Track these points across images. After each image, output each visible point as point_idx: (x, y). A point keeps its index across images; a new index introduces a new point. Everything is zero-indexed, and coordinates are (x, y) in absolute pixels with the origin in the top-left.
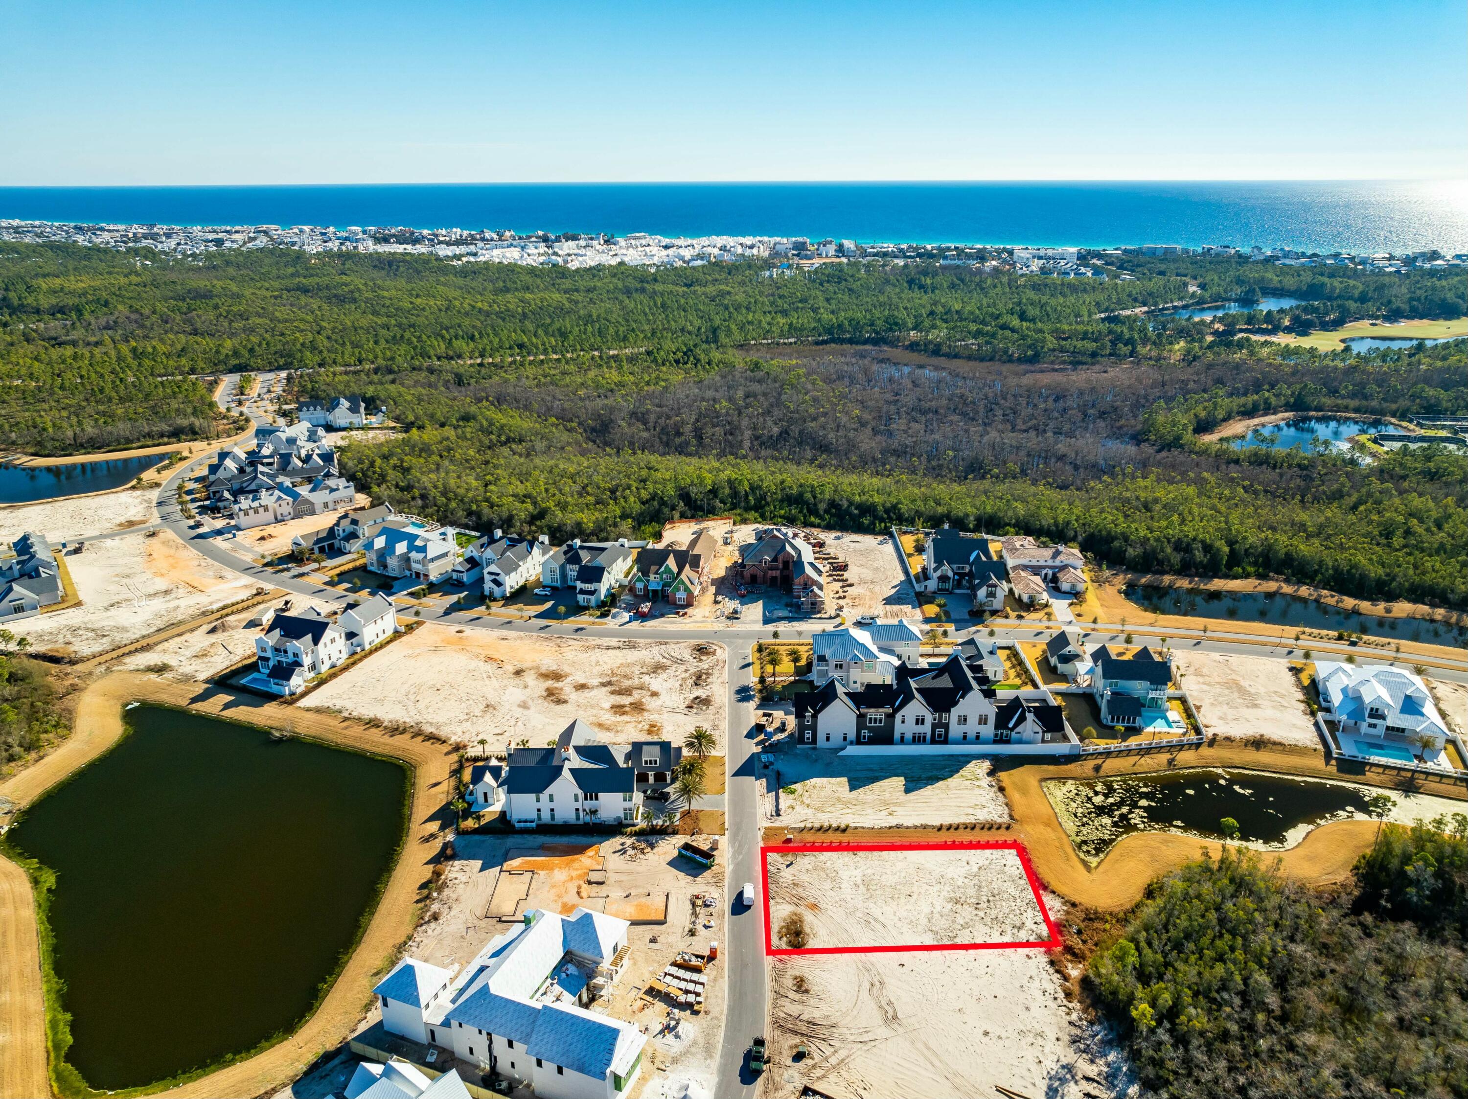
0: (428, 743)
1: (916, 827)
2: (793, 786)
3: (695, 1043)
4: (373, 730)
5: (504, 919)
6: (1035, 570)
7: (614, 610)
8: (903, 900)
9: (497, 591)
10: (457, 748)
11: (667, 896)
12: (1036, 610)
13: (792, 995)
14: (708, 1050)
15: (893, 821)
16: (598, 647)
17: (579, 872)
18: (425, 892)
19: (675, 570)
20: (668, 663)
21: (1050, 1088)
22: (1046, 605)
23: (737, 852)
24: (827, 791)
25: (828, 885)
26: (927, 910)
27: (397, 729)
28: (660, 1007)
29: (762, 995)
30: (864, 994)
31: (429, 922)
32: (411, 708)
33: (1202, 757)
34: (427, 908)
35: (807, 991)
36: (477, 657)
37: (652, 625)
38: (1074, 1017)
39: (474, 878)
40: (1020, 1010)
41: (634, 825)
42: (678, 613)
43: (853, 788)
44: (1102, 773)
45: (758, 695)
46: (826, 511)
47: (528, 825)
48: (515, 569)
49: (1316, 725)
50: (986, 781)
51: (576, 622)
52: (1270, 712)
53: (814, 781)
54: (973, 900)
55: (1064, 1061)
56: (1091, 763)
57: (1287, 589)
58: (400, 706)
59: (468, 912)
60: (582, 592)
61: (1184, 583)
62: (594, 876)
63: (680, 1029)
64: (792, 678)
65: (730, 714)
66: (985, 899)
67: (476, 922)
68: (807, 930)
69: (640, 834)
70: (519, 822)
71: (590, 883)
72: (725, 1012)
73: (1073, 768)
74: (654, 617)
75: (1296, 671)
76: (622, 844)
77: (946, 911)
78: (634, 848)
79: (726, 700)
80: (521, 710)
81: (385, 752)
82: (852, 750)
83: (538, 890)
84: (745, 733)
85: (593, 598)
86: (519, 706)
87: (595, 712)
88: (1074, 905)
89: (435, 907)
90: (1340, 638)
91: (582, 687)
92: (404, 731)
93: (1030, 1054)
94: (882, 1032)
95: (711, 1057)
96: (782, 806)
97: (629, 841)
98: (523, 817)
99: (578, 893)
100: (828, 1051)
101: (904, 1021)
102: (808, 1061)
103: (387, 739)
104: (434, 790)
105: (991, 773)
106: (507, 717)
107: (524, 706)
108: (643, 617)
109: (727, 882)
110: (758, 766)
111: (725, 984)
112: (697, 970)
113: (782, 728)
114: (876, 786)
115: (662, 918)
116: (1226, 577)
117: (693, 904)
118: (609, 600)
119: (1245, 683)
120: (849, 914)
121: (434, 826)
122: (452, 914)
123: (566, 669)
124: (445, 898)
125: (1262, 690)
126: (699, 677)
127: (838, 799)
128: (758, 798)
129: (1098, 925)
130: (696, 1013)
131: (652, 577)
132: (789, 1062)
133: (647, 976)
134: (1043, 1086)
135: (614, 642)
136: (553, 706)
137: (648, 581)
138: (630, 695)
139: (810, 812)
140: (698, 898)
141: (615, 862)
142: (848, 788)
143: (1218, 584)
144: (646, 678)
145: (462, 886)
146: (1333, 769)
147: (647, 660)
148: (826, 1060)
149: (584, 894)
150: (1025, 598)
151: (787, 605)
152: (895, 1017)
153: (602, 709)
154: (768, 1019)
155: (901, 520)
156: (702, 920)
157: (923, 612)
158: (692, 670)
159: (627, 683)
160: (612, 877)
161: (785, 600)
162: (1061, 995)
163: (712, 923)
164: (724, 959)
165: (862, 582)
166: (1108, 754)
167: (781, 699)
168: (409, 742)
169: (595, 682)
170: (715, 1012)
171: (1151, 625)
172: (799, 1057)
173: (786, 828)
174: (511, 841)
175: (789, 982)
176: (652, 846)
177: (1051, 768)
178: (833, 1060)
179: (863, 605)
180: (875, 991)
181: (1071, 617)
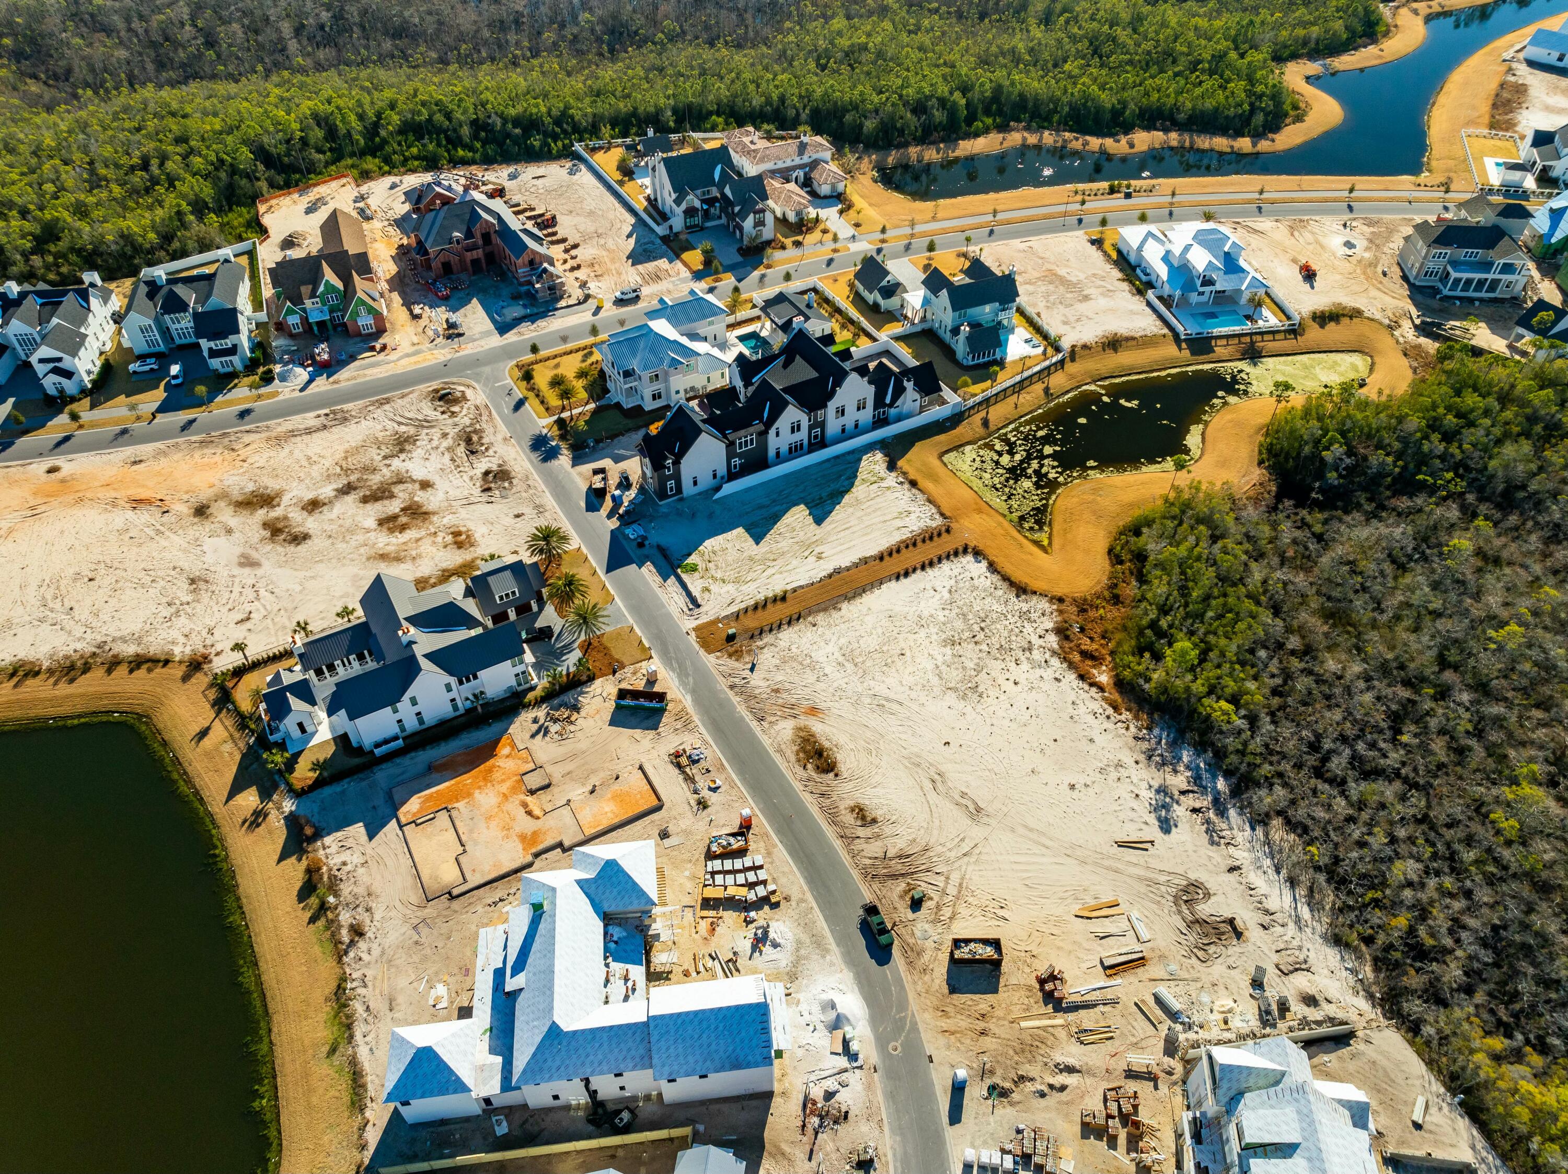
0: (142, 672)
1: (856, 565)
2: (690, 560)
3: (799, 943)
4: (30, 682)
5: (455, 892)
6: (785, 175)
7: (277, 369)
8: (899, 664)
9: (70, 386)
10: (196, 665)
11: (641, 768)
12: (810, 230)
13: (861, 832)
14: (818, 943)
15: (827, 567)
16: (293, 434)
17: (508, 784)
18: (314, 901)
19: (340, 285)
20: (412, 431)
21: (1159, 819)
22: (817, 220)
23: (682, 674)
24: (732, 555)
25: (810, 677)
26: (930, 666)
27: (72, 667)
28: (730, 917)
29: (831, 847)
30: (932, 795)
31: (352, 943)
32: (69, 624)
33: (1071, 377)
34: (333, 925)
35: (874, 821)
36: (114, 503)
37: (347, 376)
38: (1133, 729)
39: (369, 851)
40: (1084, 745)
41: (533, 688)
42: (373, 349)
43: (758, 539)
44: (992, 427)
45: (563, 445)
46: (475, 137)
47: (393, 745)
48: (82, 344)
49: (1149, 304)
50: (892, 479)
51: (230, 403)
52: (1102, 302)
53: (707, 543)
54: (967, 634)
55: (1156, 785)
56: (977, 419)
57: (1032, 139)
58: (45, 627)
59: (398, 904)
60: (214, 353)
61: (931, 155)
62: (534, 781)
63: (772, 935)
64: (592, 406)
65: (546, 482)
66: (976, 628)
67: (422, 914)
68: (827, 744)
69: (548, 697)
70: (378, 745)
71: (532, 792)
72: (805, 888)
73: (963, 430)
74: (342, 364)
75: (1097, 243)
76: (535, 721)
77: (948, 658)
78: (555, 721)
79: (528, 465)
80: (247, 570)
81: (79, 709)
82: (729, 488)
83: (471, 831)
84: (583, 504)
85: (236, 359)
86: (241, 565)
87: (360, 537)
88: (1061, 600)
89: (345, 917)
90: (1112, 190)
91: (314, 506)
92: (86, 668)
93: (1123, 790)
94: (976, 832)
95: (827, 951)
96: (696, 592)
97: (541, 713)
98: (379, 737)
99: (529, 813)
100: (940, 881)
101: (990, 810)
102: (927, 905)
103: (64, 689)
104: (207, 742)
105: (892, 466)
106: (237, 589)
107: (248, 562)
108: (328, 368)
109: (696, 719)
110: (631, 549)
111: (781, 852)
112: (742, 853)
113: (625, 484)
114: (781, 525)
115: (653, 802)
116: (968, 136)
117: (679, 766)
118: (258, 354)
119: (1062, 272)
120: (856, 704)
121: (249, 799)
122: (377, 917)
123: (272, 485)
124: (350, 899)
125: (1082, 276)
126: (469, 441)
127: (751, 559)
128: (659, 591)
129: (1092, 614)
130: (775, 906)
131: (308, 303)
132: (910, 915)
133: (689, 886)
134: (1152, 819)
135: (309, 419)
136: (292, 548)
137: (304, 310)
138: (392, 496)
139: (730, 587)
140: (677, 755)
141: (543, 749)
142: (751, 541)
143: (967, 147)
144: (396, 463)
145: (361, 871)
146: (1186, 353)
147: (380, 435)
148: (944, 893)
149: (537, 812)
150: (792, 217)
151: (516, 297)
152: (978, 810)
153: (368, 531)
154: (855, 874)
155: (579, 132)
156: (702, 783)
157: (686, 264)
158: (452, 432)
159: (375, 480)
160: (556, 772)
161: (506, 291)
162: (1110, 711)
163: (719, 783)
164: (761, 823)
165: (587, 238)
166: (987, 402)
167: (598, 442)
168: (108, 680)
169: (327, 491)
170: (795, 895)
171: (934, 219)
172: (916, 904)
173: (718, 620)
174: (382, 775)
175: (849, 819)
176: (576, 708)
177: (942, 437)
178: (952, 890)
179: (608, 271)
180: (939, 784)
181: (851, 231)
